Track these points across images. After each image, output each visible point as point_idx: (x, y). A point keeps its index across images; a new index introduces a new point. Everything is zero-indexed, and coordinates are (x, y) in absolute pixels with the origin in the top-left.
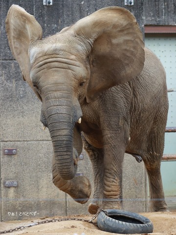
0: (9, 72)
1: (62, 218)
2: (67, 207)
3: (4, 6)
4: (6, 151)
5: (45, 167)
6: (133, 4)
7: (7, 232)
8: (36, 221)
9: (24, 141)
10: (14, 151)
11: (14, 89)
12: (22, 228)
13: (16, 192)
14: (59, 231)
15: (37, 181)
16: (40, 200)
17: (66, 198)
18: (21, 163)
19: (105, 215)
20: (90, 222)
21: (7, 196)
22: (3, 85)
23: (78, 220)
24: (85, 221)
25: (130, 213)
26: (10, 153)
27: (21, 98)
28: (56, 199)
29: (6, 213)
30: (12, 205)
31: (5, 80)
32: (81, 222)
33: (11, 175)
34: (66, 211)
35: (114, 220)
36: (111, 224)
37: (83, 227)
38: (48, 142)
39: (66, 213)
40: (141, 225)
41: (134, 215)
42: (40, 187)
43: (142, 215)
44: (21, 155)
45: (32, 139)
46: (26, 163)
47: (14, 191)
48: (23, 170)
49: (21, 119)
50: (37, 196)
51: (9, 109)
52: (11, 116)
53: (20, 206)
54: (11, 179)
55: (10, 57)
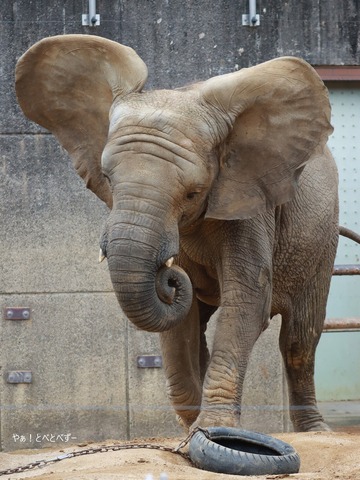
0: (15, 157)
1: (121, 443)
2: (129, 423)
3: (5, 28)
4: (9, 312)
5: (86, 344)
6: (258, 23)
7: (12, 472)
8: (69, 450)
9: (44, 293)
10: (25, 312)
11: (24, 191)
12: (42, 463)
13: (30, 393)
14: (115, 470)
15: (71, 371)
16: (77, 409)
17: (127, 405)
18: (39, 337)
19: (204, 438)
20: (175, 453)
21: (11, 402)
22: (4, 184)
23: (153, 447)
24: (166, 450)
25: (255, 435)
26: (18, 317)
27: (39, 208)
28: (109, 407)
29: (10, 436)
30: (21, 419)
31: (7, 173)
32: (158, 452)
33: (20, 360)
34: (128, 430)
35: (222, 448)
36: (216, 456)
37: (162, 461)
38: (92, 294)
39: (128, 435)
40: (276, 457)
41: (262, 437)
42: (77, 384)
43: (277, 439)
44: (38, 321)
45: (60, 288)
46: (48, 336)
47: (26, 391)
48: (44, 350)
49: (39, 250)
50: (71, 401)
51: (16, 230)
52: (20, 244)
53: (37, 421)
54: (20, 368)
55: (16, 128)
